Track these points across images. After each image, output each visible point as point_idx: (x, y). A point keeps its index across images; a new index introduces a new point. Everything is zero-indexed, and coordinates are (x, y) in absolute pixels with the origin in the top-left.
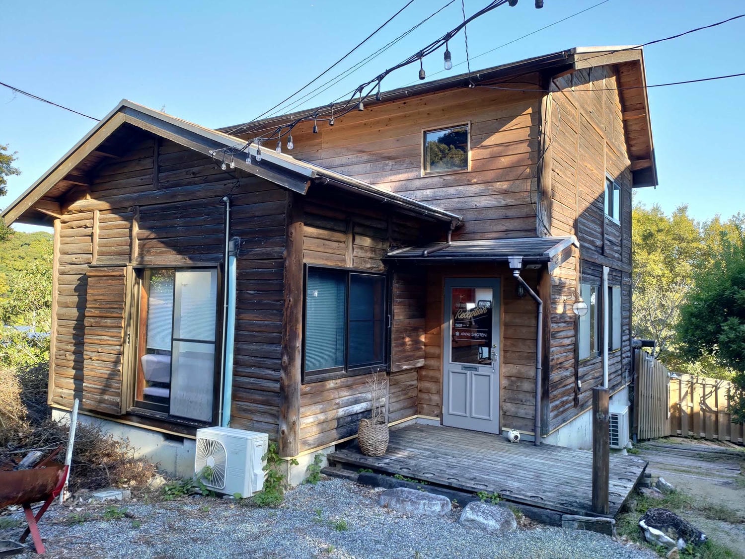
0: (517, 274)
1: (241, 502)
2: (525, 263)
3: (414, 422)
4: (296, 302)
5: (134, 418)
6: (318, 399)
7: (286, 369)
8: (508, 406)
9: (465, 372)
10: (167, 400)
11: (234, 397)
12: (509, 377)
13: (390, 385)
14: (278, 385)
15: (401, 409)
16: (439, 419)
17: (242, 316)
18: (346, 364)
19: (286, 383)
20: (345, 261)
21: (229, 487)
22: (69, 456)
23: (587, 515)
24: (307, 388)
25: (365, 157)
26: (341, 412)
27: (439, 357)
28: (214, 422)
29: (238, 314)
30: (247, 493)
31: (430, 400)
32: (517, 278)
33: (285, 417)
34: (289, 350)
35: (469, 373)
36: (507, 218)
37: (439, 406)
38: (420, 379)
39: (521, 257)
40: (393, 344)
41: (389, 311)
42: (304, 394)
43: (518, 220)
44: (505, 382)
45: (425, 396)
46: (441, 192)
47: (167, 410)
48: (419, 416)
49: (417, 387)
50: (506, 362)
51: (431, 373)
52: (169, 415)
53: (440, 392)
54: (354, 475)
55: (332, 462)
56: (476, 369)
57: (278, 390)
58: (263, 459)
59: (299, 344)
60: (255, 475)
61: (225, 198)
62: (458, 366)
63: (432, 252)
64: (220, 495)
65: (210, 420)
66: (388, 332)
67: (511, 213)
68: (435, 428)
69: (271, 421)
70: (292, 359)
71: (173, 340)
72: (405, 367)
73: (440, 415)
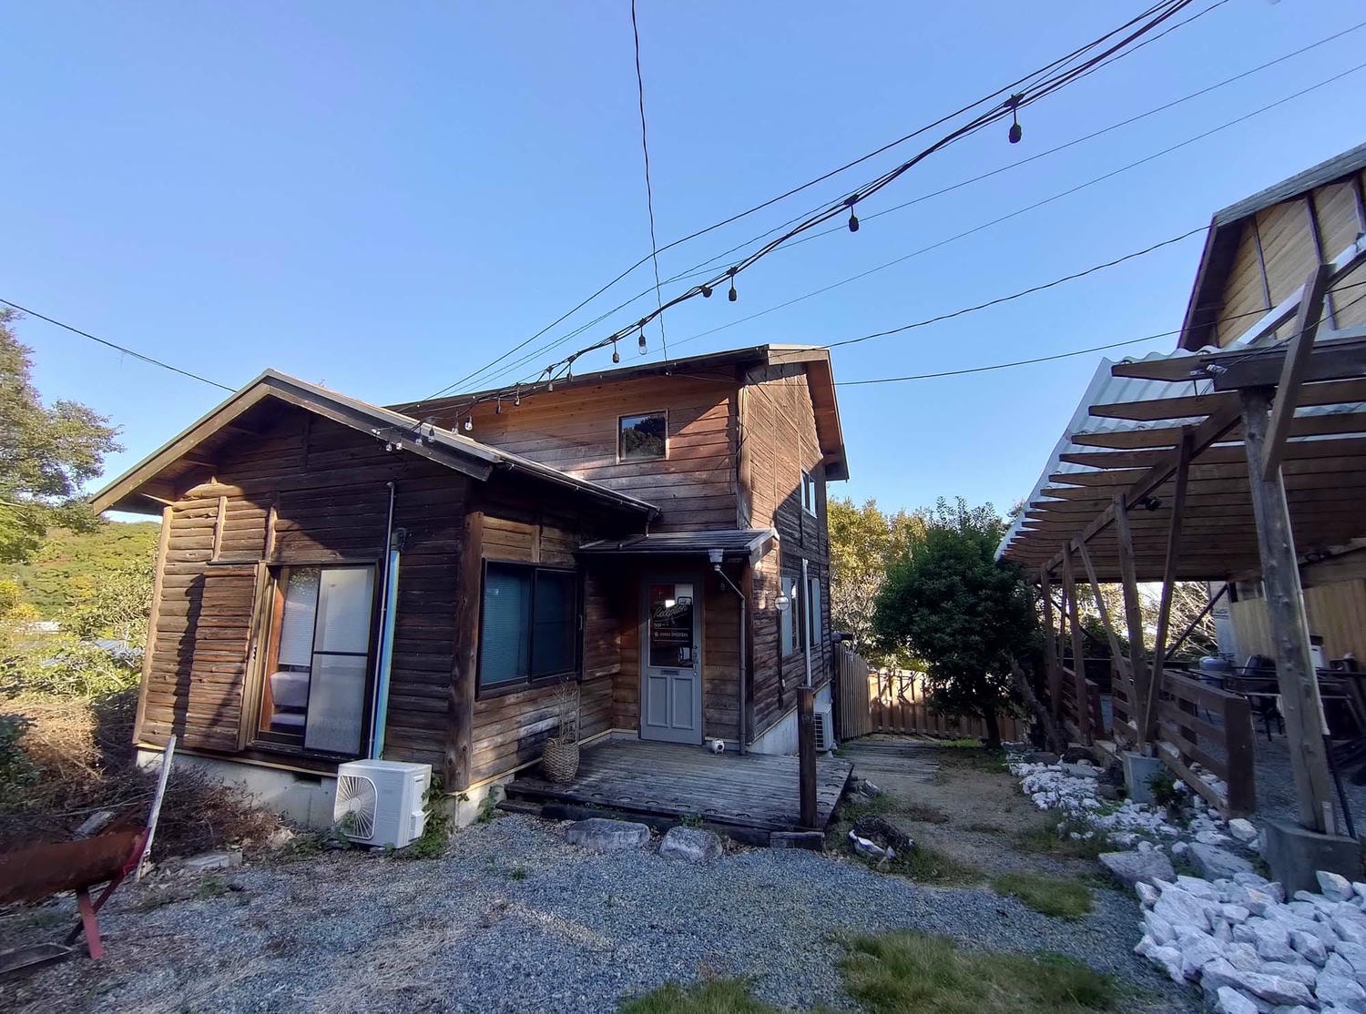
0: (718, 568)
1: (394, 854)
2: (725, 556)
3: (608, 737)
5: (256, 755)
6: (496, 718)
7: (458, 683)
8: (711, 712)
9: (665, 676)
10: (301, 729)
11: (390, 721)
12: (711, 680)
13: (582, 696)
14: (446, 704)
15: (594, 723)
16: (636, 732)
17: (404, 621)
18: (530, 675)
19: (456, 700)
20: (530, 555)
21: (378, 836)
22: (156, 813)
23: (796, 830)
24: (482, 706)
26: (523, 732)
27: (636, 661)
28: (362, 754)
29: (397, 620)
30: (402, 842)
31: (627, 710)
32: (718, 572)
33: (454, 743)
34: (461, 660)
35: (669, 677)
36: (707, 509)
37: (637, 717)
38: (615, 687)
39: (722, 550)
40: (585, 648)
41: (581, 610)
42: (478, 713)
43: (718, 512)
44: (707, 686)
45: (621, 706)
46: (637, 480)
47: (301, 742)
48: (615, 730)
49: (612, 697)
50: (708, 663)
51: (628, 680)
52: (304, 749)
53: (637, 701)
54: (537, 808)
55: (511, 793)
56: (676, 673)
57: (446, 710)
58: (423, 798)
59: (474, 653)
60: (413, 818)
61: (389, 484)
62: (657, 671)
63: (627, 546)
64: (366, 848)
65: (357, 752)
66: (580, 635)
67: (712, 504)
68: (632, 742)
69: (435, 748)
70: (464, 672)
71: (313, 653)
72: (598, 674)
73: (638, 727)
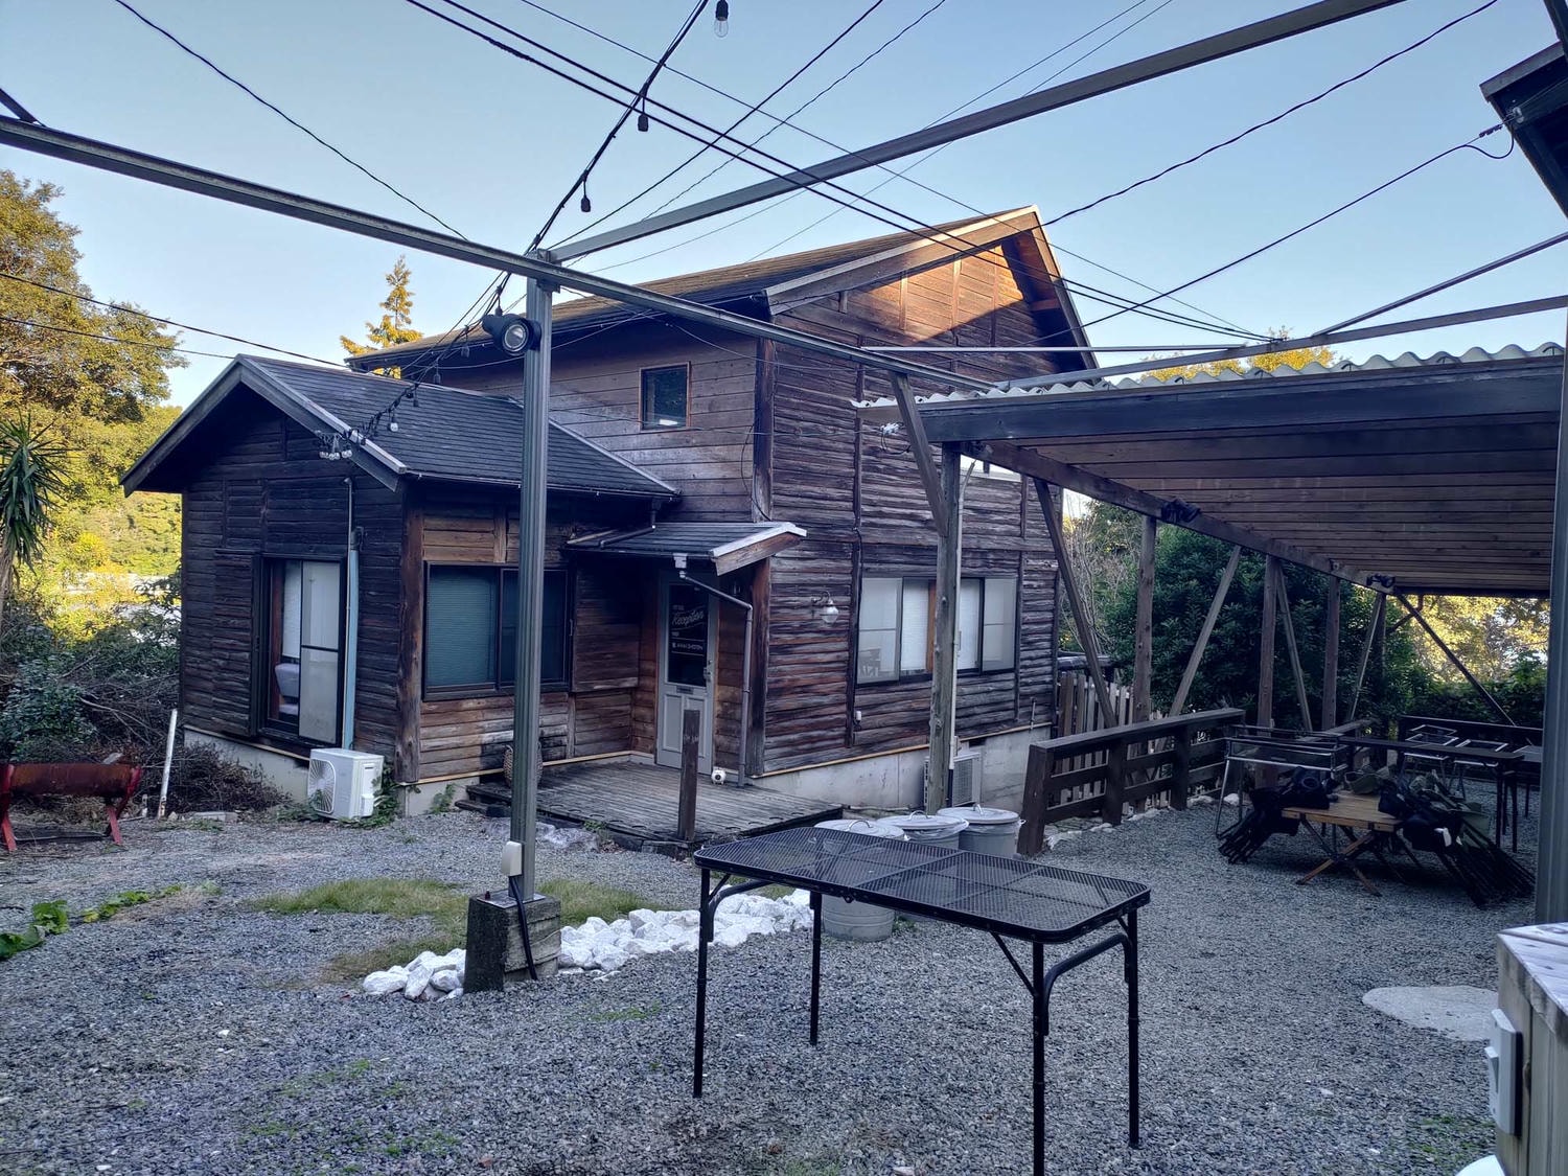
0: (682, 575)
1: (343, 824)
2: (688, 560)
3: (626, 759)
4: (413, 606)
5: (266, 741)
6: (451, 720)
7: (401, 683)
8: (721, 739)
9: (679, 694)
10: (295, 719)
11: (357, 715)
12: (721, 702)
13: (577, 710)
14: (395, 702)
15: (597, 741)
16: (653, 756)
17: (365, 621)
18: (496, 679)
19: (401, 698)
20: (493, 556)
21: (336, 811)
22: (167, 770)
24: (427, 707)
25: (580, 400)
26: (487, 738)
27: (653, 675)
28: (338, 744)
29: (360, 619)
30: (353, 813)
31: (645, 731)
32: (683, 579)
33: (401, 738)
34: (406, 663)
35: (683, 695)
36: (724, 495)
37: (653, 739)
38: (634, 704)
39: (686, 555)
40: (575, 658)
41: (572, 614)
42: (426, 713)
43: (735, 499)
44: (718, 708)
45: (640, 726)
46: (659, 455)
47: (296, 730)
48: (632, 752)
49: (630, 714)
50: (721, 682)
51: (646, 696)
52: (299, 737)
53: (654, 721)
55: (472, 793)
56: (689, 691)
57: (394, 706)
58: (374, 783)
59: (417, 654)
60: (363, 799)
61: (346, 480)
62: (672, 688)
63: (609, 543)
64: (327, 820)
65: (334, 742)
66: (570, 641)
67: (729, 488)
68: (647, 767)
69: (389, 742)
70: (408, 673)
71: (301, 646)
72: (597, 687)
73: (654, 751)
